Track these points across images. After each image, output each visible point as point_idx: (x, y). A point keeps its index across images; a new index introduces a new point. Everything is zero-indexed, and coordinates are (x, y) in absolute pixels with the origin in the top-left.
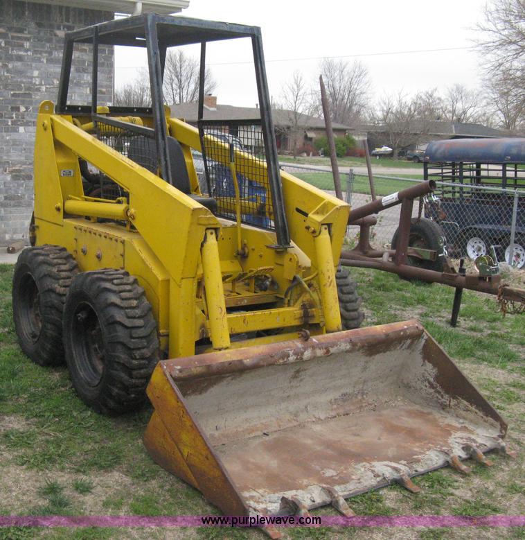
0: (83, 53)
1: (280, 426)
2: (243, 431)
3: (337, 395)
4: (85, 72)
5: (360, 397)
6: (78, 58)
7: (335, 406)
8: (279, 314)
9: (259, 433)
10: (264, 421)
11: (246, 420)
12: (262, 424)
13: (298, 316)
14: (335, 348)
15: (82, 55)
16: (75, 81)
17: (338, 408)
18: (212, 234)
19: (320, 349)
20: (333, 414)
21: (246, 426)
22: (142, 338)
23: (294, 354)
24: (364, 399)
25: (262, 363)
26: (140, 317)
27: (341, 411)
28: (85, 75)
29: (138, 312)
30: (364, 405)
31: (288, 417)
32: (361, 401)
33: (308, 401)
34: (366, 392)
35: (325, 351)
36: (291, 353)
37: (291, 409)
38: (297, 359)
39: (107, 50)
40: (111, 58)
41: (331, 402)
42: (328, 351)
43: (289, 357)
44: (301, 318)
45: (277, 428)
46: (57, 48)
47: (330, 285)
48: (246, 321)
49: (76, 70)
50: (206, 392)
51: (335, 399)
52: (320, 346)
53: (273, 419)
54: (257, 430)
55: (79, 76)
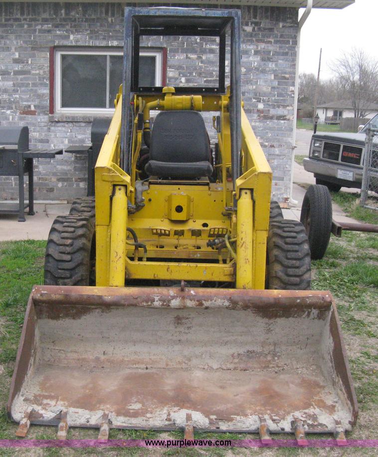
0: (269, 45)
1: (167, 365)
2: (128, 361)
3: (242, 351)
4: (270, 61)
5: (269, 358)
6: (264, 49)
7: (236, 361)
8: (206, 268)
9: (144, 366)
10: (153, 357)
11: (135, 353)
12: (150, 359)
13: (228, 273)
14: (210, 302)
15: (268, 47)
16: (260, 69)
17: (239, 363)
18: (120, 189)
19: (191, 300)
20: (232, 366)
21: (133, 357)
22: (67, 270)
23: (160, 300)
24: (274, 360)
25: (123, 302)
26: (68, 253)
27: (242, 366)
28: (270, 64)
29: (68, 249)
30: (271, 366)
31: (180, 359)
32: (269, 361)
33: (204, 349)
34: (278, 354)
35: (197, 303)
36: (156, 298)
37: (186, 353)
38: (163, 305)
39: (291, 40)
40: (294, 48)
41: (233, 356)
42: (201, 304)
43: (154, 301)
44: (230, 275)
45: (164, 366)
46: (245, 41)
47: (242, 246)
48: (170, 270)
49: (262, 59)
50: (80, 318)
51: (239, 354)
52: (192, 298)
53: (163, 357)
54: (142, 363)
55: (265, 64)
